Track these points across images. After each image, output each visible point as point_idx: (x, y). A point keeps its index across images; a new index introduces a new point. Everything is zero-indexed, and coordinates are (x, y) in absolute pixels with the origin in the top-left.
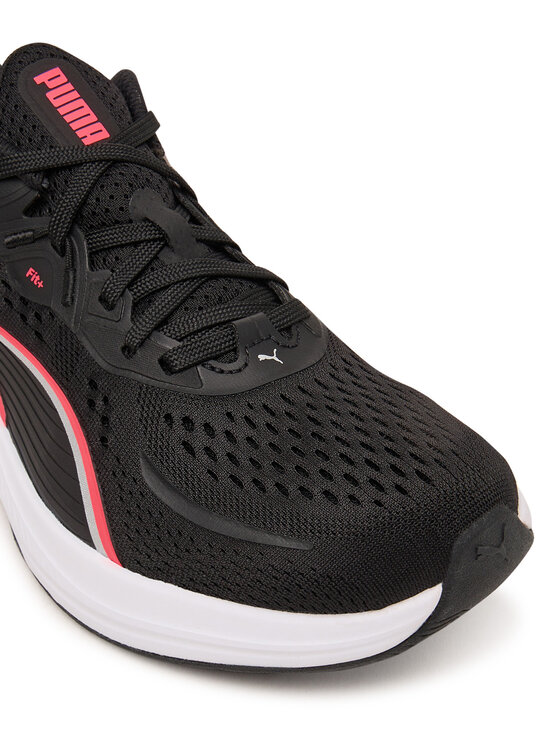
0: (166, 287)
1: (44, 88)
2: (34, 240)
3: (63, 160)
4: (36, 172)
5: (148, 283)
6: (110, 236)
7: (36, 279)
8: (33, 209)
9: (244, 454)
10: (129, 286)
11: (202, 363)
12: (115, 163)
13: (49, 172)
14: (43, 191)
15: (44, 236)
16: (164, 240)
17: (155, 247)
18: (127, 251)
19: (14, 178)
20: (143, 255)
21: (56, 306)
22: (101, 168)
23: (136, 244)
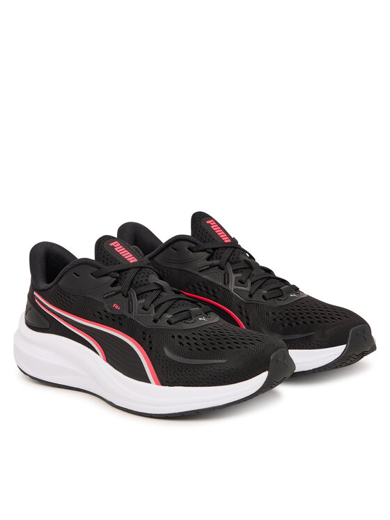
0: (164, 302)
1: (113, 247)
2: (116, 294)
3: (125, 267)
4: (115, 272)
5: (158, 301)
6: (143, 289)
7: (117, 307)
8: (114, 285)
9: (200, 343)
10: (152, 303)
11: (181, 321)
12: (141, 268)
13: (119, 272)
14: (117, 278)
15: (119, 292)
16: (162, 289)
17: (158, 292)
18: (150, 293)
19: (107, 275)
20: (155, 294)
21: (126, 313)
22: (137, 270)
23: (152, 291)
